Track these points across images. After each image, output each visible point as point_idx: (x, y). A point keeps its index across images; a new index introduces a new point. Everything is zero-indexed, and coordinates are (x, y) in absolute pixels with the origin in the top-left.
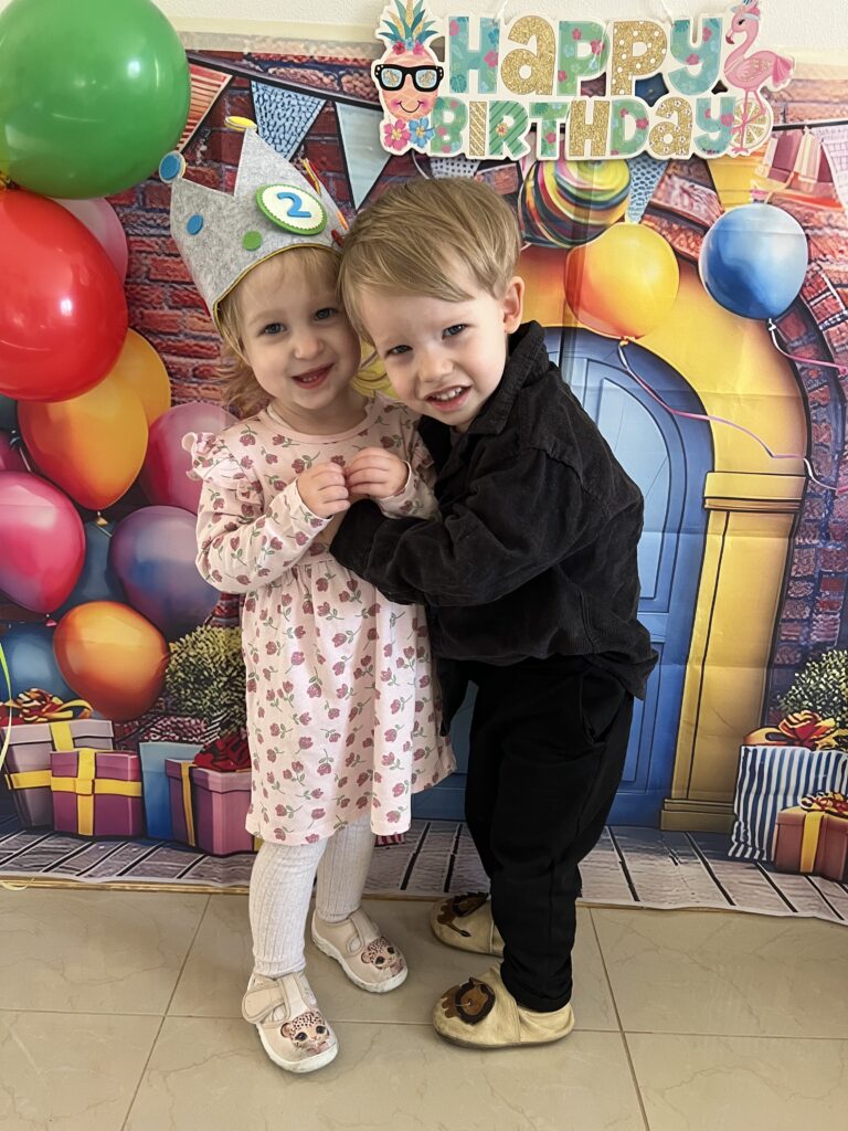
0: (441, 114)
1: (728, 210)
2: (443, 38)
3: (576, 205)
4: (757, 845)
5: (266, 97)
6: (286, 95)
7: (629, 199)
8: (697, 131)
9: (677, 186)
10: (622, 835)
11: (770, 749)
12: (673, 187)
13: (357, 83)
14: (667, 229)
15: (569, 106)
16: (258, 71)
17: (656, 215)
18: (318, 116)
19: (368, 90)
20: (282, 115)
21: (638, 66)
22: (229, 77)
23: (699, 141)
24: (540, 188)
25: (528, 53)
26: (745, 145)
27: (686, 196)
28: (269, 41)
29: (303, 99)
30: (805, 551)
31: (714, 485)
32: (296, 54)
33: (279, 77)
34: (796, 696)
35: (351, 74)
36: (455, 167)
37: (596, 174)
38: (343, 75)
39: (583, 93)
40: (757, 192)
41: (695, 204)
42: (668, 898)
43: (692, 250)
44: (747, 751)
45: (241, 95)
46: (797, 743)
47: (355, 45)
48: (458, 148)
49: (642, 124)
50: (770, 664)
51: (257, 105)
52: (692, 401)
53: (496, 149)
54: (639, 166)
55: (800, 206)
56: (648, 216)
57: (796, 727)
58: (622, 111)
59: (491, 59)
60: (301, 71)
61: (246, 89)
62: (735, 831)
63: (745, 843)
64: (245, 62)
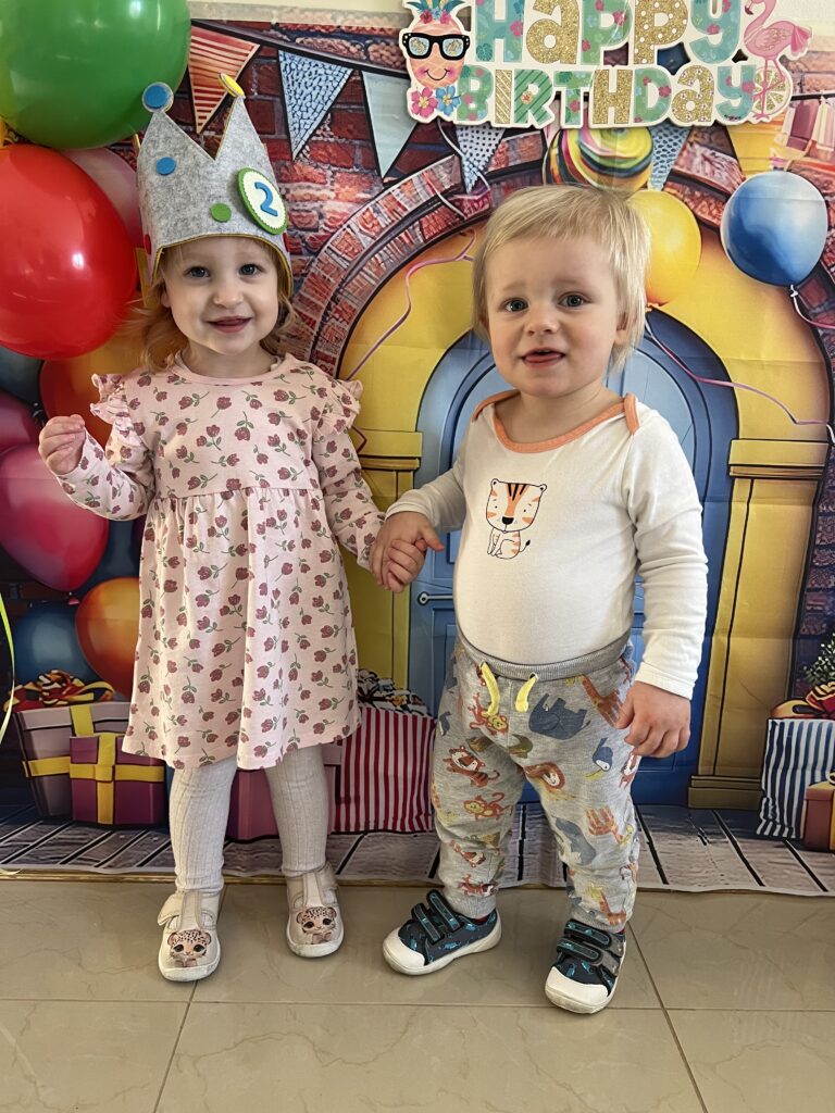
0: (468, 83)
1: (749, 177)
2: (469, 8)
3: (600, 173)
4: (786, 822)
5: (293, 66)
6: (313, 64)
7: (651, 167)
8: (719, 98)
9: (698, 154)
10: (650, 815)
11: (797, 722)
12: (694, 154)
13: (383, 52)
14: (689, 196)
15: (593, 74)
16: (285, 41)
17: (679, 183)
18: (345, 86)
19: (394, 58)
20: (308, 84)
21: (660, 36)
22: (257, 46)
23: (721, 108)
24: (564, 156)
25: (552, 22)
26: (766, 111)
27: (707, 163)
28: (297, 11)
29: (330, 68)
30: (830, 518)
31: (739, 452)
32: (323, 24)
33: (305, 47)
34: (822, 667)
35: (378, 44)
36: (480, 135)
37: (619, 142)
38: (370, 45)
39: (606, 63)
40: (777, 160)
42: (698, 880)
43: (714, 217)
44: (774, 724)
45: (268, 64)
46: (824, 715)
47: (383, 15)
48: (483, 116)
49: (665, 91)
50: (796, 635)
51: (283, 74)
52: (716, 367)
53: (521, 117)
54: (661, 134)
55: (818, 173)
56: (670, 183)
57: (823, 699)
58: (645, 79)
59: (516, 28)
60: (329, 41)
61: (274, 58)
62: (763, 807)
63: (773, 820)
64: (272, 32)
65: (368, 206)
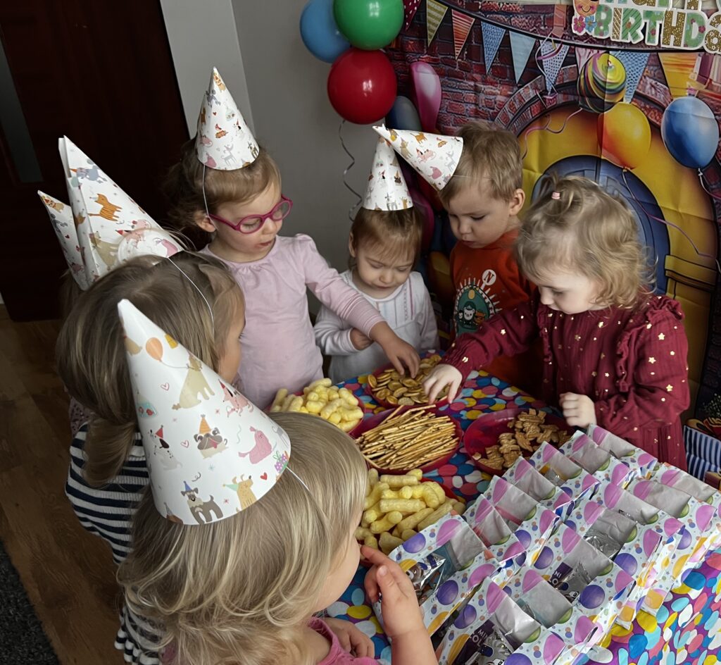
1: (675, 99)
3: (600, 90)
5: (486, 29)
6: (493, 27)
7: (626, 89)
9: (648, 83)
12: (646, 83)
13: (516, 21)
14: (643, 107)
16: (484, 17)
17: (640, 99)
18: (503, 38)
19: (520, 24)
20: (491, 37)
22: (474, 19)
24: (586, 79)
27: (653, 89)
29: (498, 29)
31: (670, 263)
32: (496, 7)
33: (490, 19)
35: (514, 17)
37: (609, 74)
38: (512, 17)
40: (691, 89)
41: (658, 94)
43: (658, 121)
45: (478, 28)
51: (483, 32)
52: (658, 211)
54: (630, 70)
55: (713, 100)
56: (634, 99)
60: (497, 16)
61: (479, 25)
64: (479, 12)
65: (512, 98)
